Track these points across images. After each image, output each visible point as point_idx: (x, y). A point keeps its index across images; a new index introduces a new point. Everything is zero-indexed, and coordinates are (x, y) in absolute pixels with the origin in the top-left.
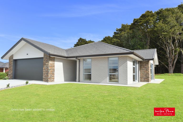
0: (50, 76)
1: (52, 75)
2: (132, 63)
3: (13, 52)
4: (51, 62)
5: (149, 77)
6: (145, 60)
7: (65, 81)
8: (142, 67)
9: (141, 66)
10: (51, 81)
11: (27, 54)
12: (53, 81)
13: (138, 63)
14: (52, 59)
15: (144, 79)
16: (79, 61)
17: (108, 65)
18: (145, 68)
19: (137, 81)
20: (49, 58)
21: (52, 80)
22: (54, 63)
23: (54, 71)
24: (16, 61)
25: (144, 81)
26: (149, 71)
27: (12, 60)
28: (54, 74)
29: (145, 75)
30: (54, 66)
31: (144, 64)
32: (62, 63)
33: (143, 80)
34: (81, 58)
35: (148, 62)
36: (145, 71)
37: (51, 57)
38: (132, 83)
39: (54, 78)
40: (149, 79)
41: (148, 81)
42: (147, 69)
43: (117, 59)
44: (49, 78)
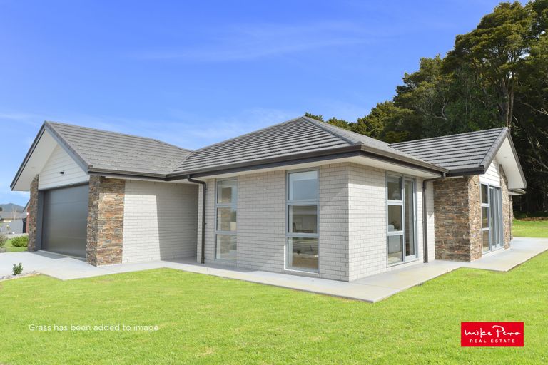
0: (104, 243)
1: (113, 242)
2: (382, 191)
3: (33, 168)
4: (106, 198)
5: (468, 242)
6: (447, 175)
7: (164, 258)
8: (443, 200)
9: (439, 198)
10: (108, 263)
11: (62, 173)
12: (117, 260)
13: (424, 188)
14: (115, 185)
15: (451, 249)
16: (205, 190)
17: (286, 203)
18: (454, 204)
19: (414, 260)
20: (102, 182)
21: (114, 256)
22: (119, 200)
23: (122, 227)
24: (45, 193)
25: (451, 257)
26: (468, 219)
27: (36, 192)
28: (122, 238)
29: (455, 234)
30: (121, 210)
31: (451, 188)
32: (155, 197)
33: (448, 252)
34: (208, 180)
35: (466, 180)
36: (453, 218)
37: (108, 181)
38: (384, 270)
39: (121, 251)
40: (468, 250)
41: (465, 255)
42: (462, 210)
43: (313, 176)
44: (99, 252)
